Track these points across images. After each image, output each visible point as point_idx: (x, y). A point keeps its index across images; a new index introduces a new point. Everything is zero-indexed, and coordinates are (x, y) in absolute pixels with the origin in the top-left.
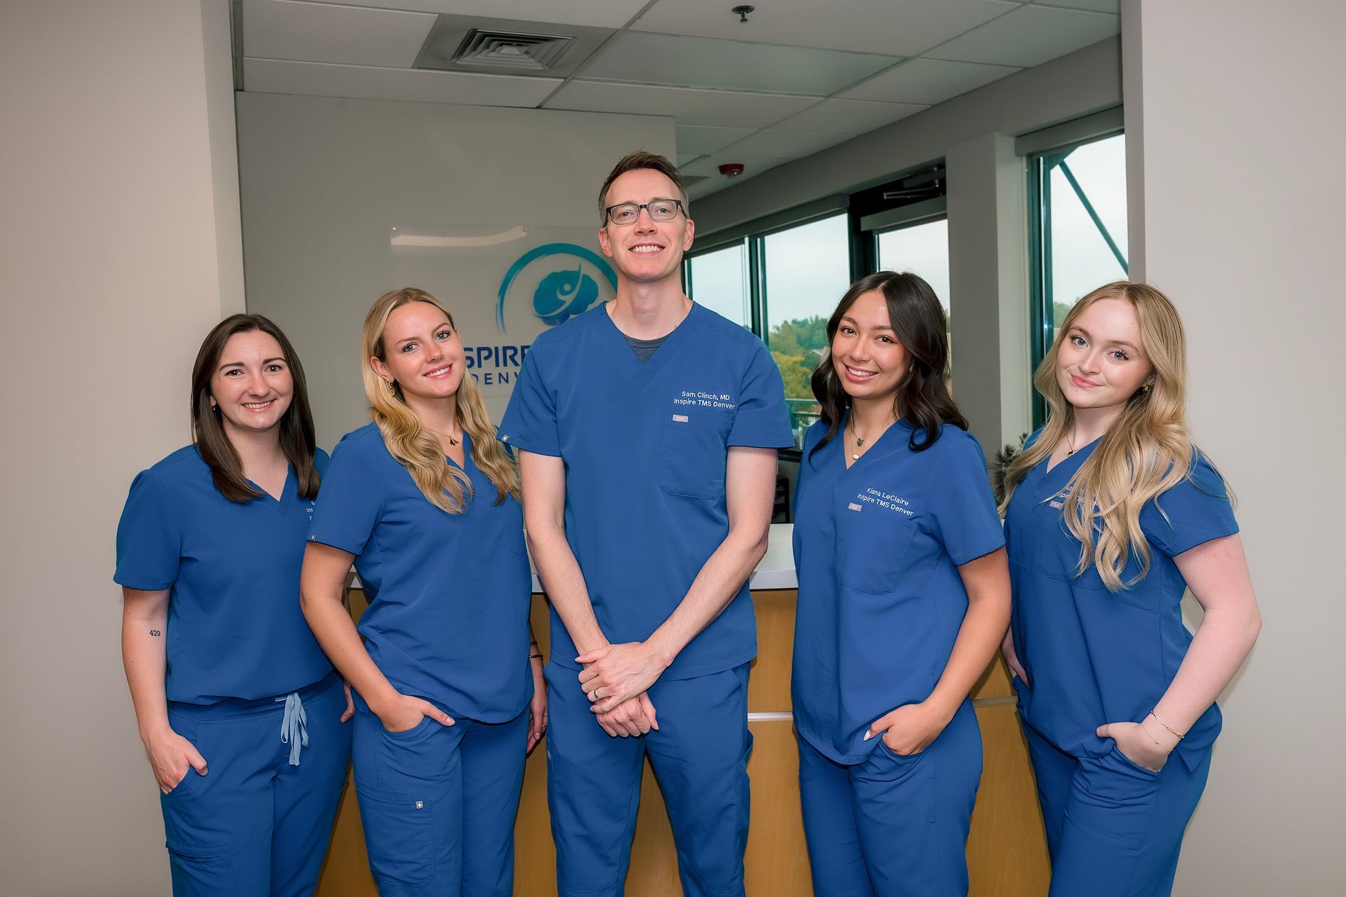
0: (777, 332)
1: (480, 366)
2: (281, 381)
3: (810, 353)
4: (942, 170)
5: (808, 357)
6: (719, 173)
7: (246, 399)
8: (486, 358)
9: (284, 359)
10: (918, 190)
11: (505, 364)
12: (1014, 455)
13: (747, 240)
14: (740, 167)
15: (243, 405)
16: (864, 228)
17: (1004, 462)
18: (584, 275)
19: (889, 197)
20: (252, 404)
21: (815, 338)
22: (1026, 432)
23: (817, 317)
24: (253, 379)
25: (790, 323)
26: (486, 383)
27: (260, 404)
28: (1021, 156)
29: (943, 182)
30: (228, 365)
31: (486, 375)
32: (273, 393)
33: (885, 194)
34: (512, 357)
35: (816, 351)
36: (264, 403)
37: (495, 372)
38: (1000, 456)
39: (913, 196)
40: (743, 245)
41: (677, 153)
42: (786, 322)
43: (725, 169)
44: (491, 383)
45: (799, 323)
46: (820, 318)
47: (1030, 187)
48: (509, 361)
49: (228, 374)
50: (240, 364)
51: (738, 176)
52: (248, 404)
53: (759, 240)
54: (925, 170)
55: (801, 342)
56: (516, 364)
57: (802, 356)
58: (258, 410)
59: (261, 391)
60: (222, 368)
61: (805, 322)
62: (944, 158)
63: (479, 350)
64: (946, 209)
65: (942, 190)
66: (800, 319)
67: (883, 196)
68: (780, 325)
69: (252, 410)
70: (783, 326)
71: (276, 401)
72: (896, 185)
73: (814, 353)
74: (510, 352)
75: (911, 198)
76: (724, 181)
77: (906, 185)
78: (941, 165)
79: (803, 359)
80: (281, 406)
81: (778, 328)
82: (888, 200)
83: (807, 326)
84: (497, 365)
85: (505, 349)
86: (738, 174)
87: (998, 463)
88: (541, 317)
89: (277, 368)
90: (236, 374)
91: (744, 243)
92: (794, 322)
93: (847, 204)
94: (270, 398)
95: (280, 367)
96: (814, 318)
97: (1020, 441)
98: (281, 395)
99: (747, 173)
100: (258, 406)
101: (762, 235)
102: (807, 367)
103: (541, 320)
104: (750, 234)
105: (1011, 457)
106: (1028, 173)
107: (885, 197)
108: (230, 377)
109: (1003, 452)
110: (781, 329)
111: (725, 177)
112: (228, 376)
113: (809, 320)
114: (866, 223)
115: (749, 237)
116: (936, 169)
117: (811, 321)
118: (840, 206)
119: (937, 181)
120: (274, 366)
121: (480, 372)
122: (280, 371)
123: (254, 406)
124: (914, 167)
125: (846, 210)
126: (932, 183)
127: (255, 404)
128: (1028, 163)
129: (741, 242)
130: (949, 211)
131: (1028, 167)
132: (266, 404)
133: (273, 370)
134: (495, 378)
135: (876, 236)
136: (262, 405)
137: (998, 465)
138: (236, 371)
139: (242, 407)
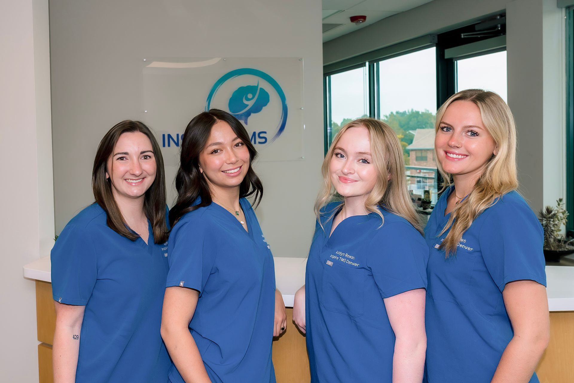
0: (386, 119)
2: (150, 166)
3: (407, 132)
4: (504, 18)
5: (406, 135)
6: (350, 21)
7: (127, 176)
9: (153, 151)
10: (486, 31)
12: (553, 213)
13: (367, 64)
14: (364, 18)
15: (125, 180)
16: (447, 56)
17: (545, 218)
18: (260, 88)
19: (465, 37)
20: (131, 179)
21: (411, 123)
22: (561, 198)
23: (412, 110)
24: (133, 164)
25: (395, 113)
27: (136, 180)
28: (562, 8)
29: (504, 27)
30: (119, 154)
32: (145, 173)
33: (462, 35)
35: (411, 131)
36: (138, 180)
38: (542, 214)
39: (482, 36)
40: (365, 67)
41: (323, 10)
42: (392, 113)
43: (354, 19)
45: (400, 113)
46: (414, 111)
47: (568, 28)
49: (118, 159)
50: (126, 153)
51: (363, 23)
52: (128, 179)
53: (375, 64)
54: (491, 18)
55: (401, 126)
57: (402, 135)
58: (134, 184)
59: (137, 172)
60: (115, 155)
61: (404, 113)
62: (505, 10)
64: (505, 44)
65: (503, 31)
66: (401, 111)
67: (461, 36)
68: (388, 115)
69: (131, 184)
70: (390, 115)
71: (146, 178)
72: (470, 28)
73: (410, 133)
75: (481, 37)
76: (354, 26)
77: (477, 28)
78: (503, 15)
79: (403, 136)
80: (149, 181)
81: (387, 117)
82: (464, 38)
83: (406, 115)
86: (362, 22)
87: (541, 218)
89: (148, 157)
90: (123, 160)
91: (365, 66)
92: (397, 113)
93: (436, 41)
94: (142, 176)
95: (150, 157)
96: (410, 111)
97: (557, 203)
98: (149, 175)
99: (368, 21)
100: (134, 181)
101: (378, 61)
102: (405, 142)
104: (370, 60)
105: (550, 215)
106: (566, 19)
107: (463, 37)
108: (120, 161)
109: (544, 211)
110: (389, 117)
111: (353, 24)
112: (118, 160)
113: (407, 111)
114: (449, 53)
115: (369, 62)
116: (498, 17)
117: (409, 112)
118: (431, 42)
119: (499, 25)
120: (146, 156)
122: (150, 159)
123: (132, 181)
124: (483, 16)
125: (435, 45)
126: (496, 27)
127: (133, 180)
128: (566, 13)
129: (363, 65)
130: (508, 45)
131: (566, 16)
132: (139, 181)
133: (145, 159)
135: (456, 62)
136: (137, 181)
137: (541, 220)
138: (123, 157)
139: (124, 181)
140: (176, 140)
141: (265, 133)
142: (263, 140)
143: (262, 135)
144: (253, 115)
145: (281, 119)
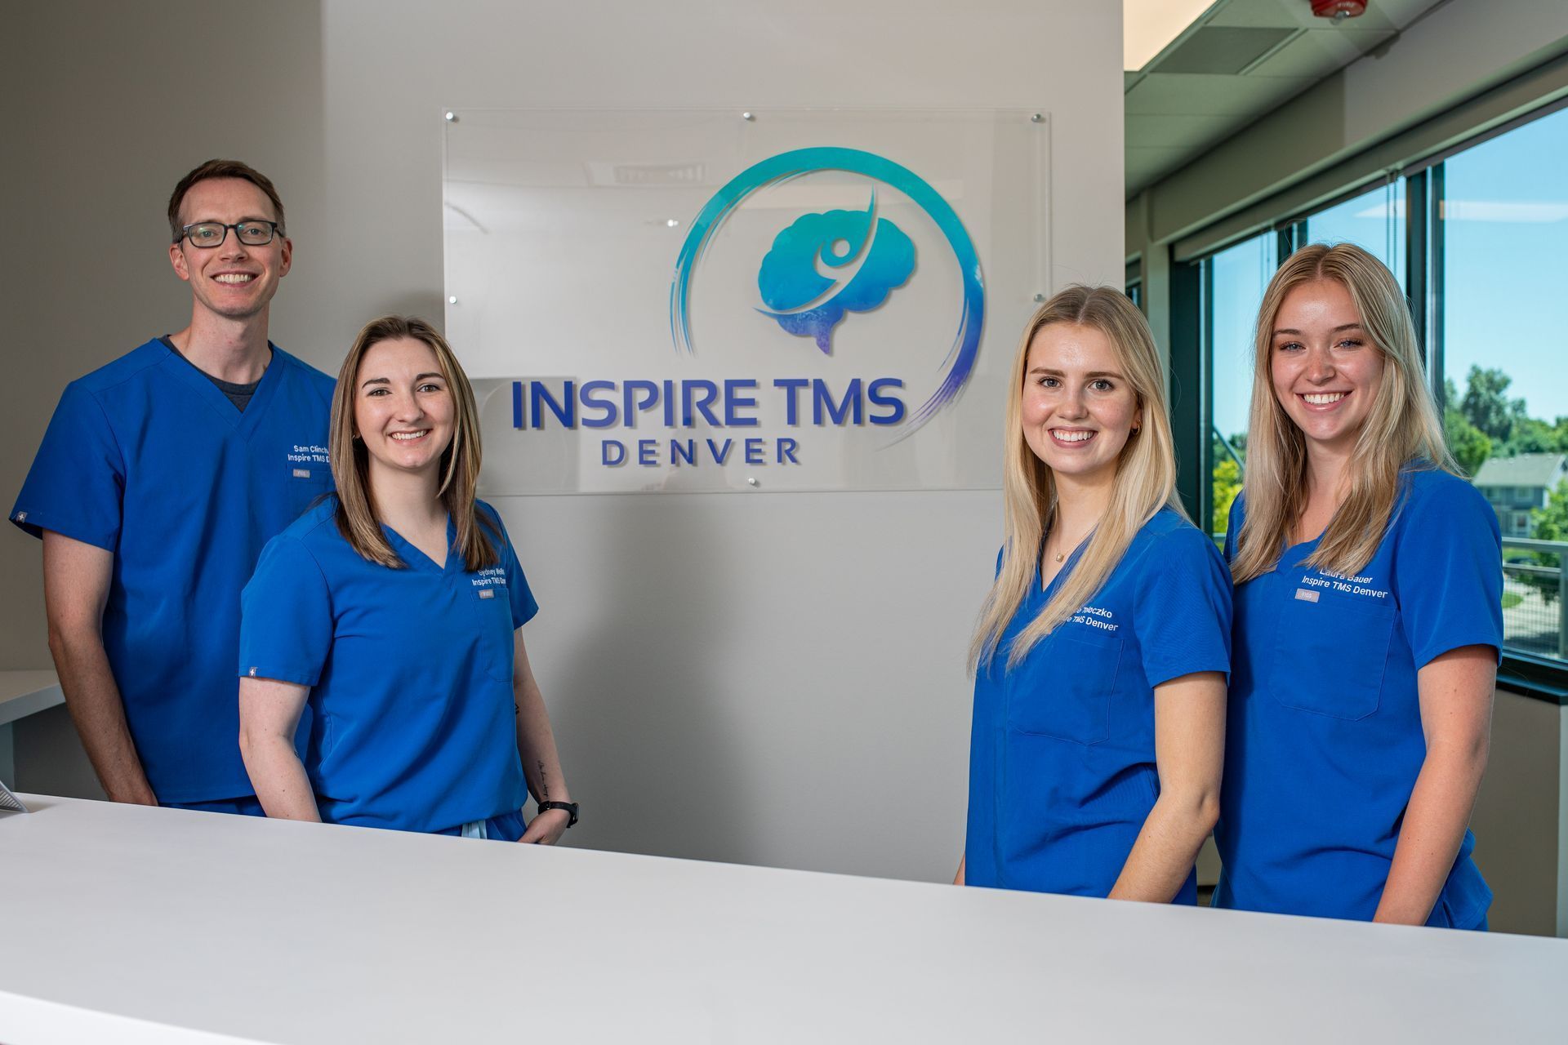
1: (629, 422)
2: (436, 405)
6: (1312, 14)
7: (393, 427)
8: (645, 406)
11: (688, 421)
15: (389, 434)
18: (879, 219)
24: (403, 401)
26: (642, 461)
27: (411, 433)
30: (371, 382)
31: (642, 443)
32: (429, 419)
34: (703, 406)
36: (417, 432)
37: (664, 436)
43: (1322, 2)
44: (654, 463)
48: (698, 414)
49: (371, 394)
50: (387, 381)
51: (1355, 18)
52: (396, 433)
56: (713, 421)
58: (407, 443)
59: (412, 417)
60: (365, 386)
63: (630, 386)
69: (401, 442)
71: (433, 430)
74: (700, 394)
80: (440, 437)
84: (669, 421)
85: (688, 386)
88: (778, 317)
89: (434, 388)
90: (382, 394)
94: (423, 427)
95: (438, 388)
98: (440, 424)
100: (408, 436)
103: (775, 322)
108: (374, 398)
112: (370, 397)
120: (430, 385)
121: (630, 438)
122: (437, 393)
123: (403, 436)
127: (405, 433)
132: (418, 435)
133: (427, 390)
134: (664, 452)
136: (414, 436)
138: (380, 389)
139: (389, 439)
140: (562, 403)
141: (897, 383)
142: (890, 411)
143: (886, 392)
144: (852, 317)
145: (959, 334)
